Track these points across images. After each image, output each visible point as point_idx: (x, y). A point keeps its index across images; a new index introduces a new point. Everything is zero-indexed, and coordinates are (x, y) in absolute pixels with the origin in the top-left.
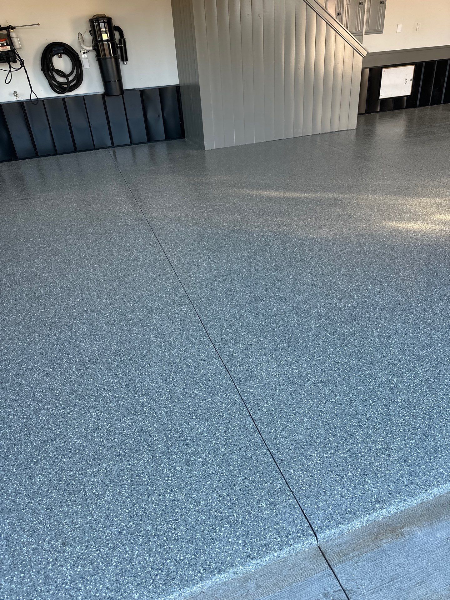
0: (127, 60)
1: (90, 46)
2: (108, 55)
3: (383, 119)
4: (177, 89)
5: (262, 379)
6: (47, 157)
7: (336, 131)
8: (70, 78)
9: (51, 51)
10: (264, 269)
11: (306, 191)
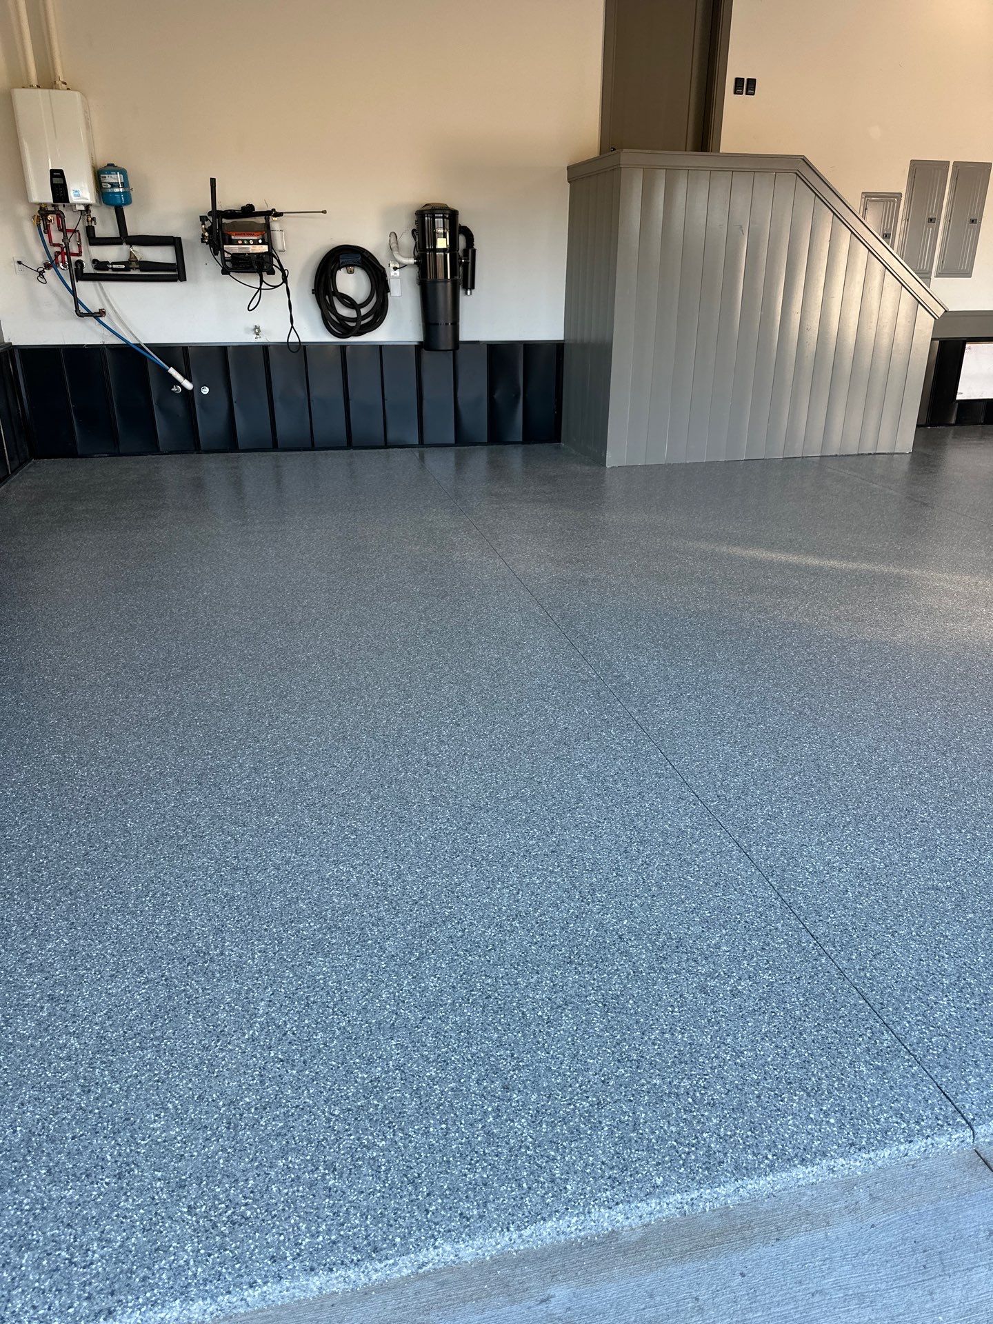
0: (473, 287)
1: (410, 257)
2: (441, 276)
3: (965, 438)
4: (557, 348)
5: (815, 872)
6: (294, 453)
7: (870, 454)
8: (363, 311)
9: (337, 260)
10: (776, 685)
11: (831, 557)
